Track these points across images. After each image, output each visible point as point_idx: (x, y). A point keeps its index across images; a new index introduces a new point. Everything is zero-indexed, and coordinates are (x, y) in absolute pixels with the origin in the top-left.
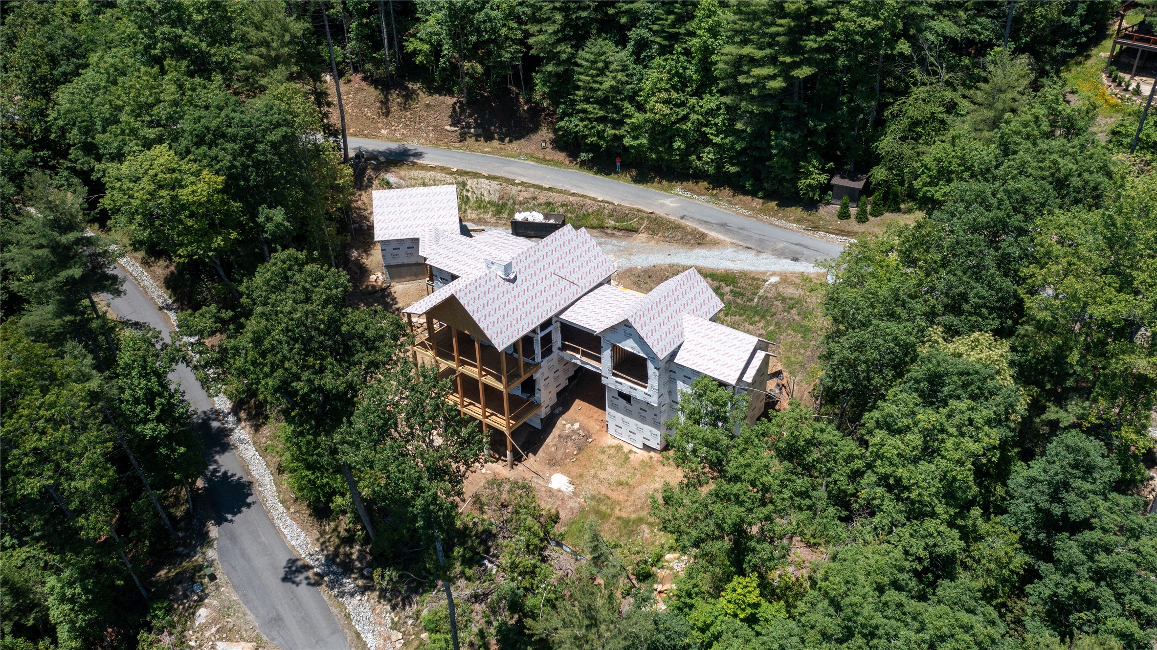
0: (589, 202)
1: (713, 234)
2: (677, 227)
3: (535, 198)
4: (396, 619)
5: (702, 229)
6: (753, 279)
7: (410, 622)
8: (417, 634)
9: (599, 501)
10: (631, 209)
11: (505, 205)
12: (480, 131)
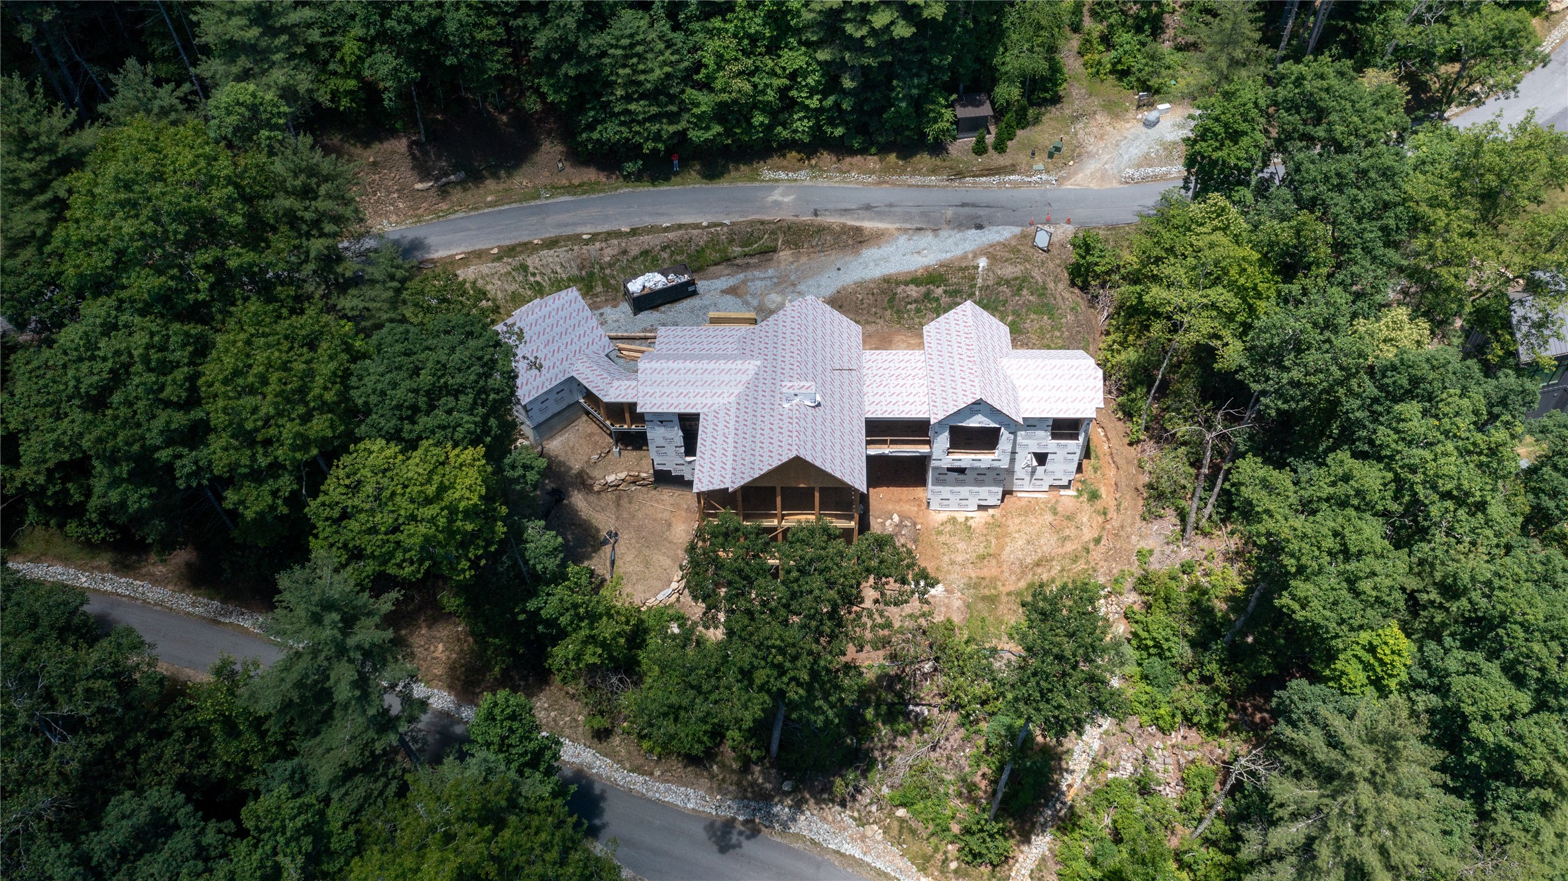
0: (695, 232)
1: (868, 225)
2: (821, 230)
3: (625, 252)
4: (856, 814)
5: (851, 222)
6: (961, 269)
7: (874, 808)
8: (891, 815)
9: (976, 586)
10: (751, 223)
11: (591, 275)
12: (462, 174)
